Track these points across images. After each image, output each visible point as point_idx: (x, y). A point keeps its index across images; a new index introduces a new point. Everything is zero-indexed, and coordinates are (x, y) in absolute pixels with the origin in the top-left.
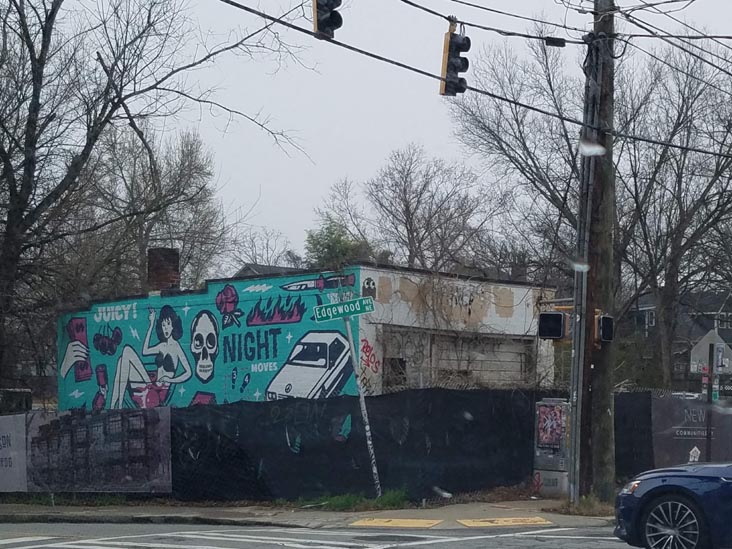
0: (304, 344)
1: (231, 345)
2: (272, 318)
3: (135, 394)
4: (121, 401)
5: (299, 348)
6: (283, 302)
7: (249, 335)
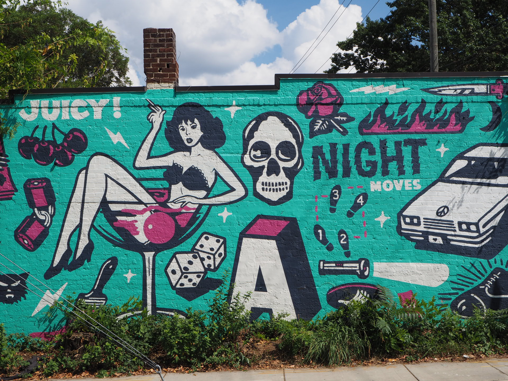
0: (470, 159)
1: (328, 157)
2: (409, 126)
3: (119, 218)
4: (86, 228)
5: (460, 164)
6: (429, 108)
7: (364, 145)
